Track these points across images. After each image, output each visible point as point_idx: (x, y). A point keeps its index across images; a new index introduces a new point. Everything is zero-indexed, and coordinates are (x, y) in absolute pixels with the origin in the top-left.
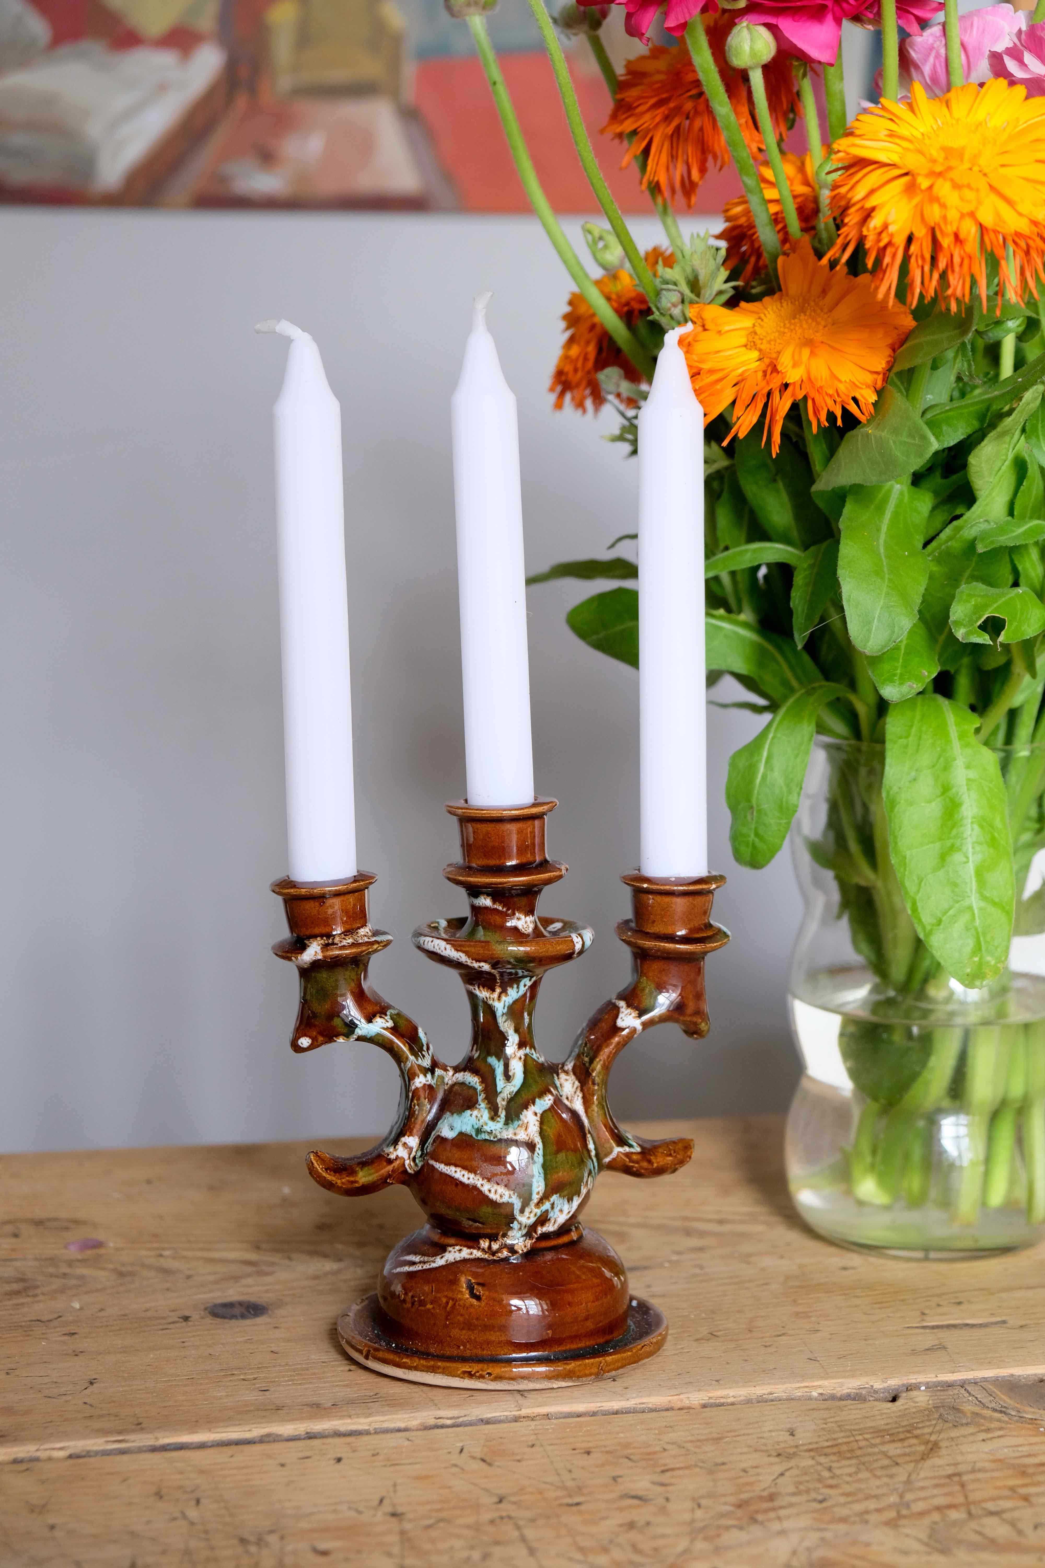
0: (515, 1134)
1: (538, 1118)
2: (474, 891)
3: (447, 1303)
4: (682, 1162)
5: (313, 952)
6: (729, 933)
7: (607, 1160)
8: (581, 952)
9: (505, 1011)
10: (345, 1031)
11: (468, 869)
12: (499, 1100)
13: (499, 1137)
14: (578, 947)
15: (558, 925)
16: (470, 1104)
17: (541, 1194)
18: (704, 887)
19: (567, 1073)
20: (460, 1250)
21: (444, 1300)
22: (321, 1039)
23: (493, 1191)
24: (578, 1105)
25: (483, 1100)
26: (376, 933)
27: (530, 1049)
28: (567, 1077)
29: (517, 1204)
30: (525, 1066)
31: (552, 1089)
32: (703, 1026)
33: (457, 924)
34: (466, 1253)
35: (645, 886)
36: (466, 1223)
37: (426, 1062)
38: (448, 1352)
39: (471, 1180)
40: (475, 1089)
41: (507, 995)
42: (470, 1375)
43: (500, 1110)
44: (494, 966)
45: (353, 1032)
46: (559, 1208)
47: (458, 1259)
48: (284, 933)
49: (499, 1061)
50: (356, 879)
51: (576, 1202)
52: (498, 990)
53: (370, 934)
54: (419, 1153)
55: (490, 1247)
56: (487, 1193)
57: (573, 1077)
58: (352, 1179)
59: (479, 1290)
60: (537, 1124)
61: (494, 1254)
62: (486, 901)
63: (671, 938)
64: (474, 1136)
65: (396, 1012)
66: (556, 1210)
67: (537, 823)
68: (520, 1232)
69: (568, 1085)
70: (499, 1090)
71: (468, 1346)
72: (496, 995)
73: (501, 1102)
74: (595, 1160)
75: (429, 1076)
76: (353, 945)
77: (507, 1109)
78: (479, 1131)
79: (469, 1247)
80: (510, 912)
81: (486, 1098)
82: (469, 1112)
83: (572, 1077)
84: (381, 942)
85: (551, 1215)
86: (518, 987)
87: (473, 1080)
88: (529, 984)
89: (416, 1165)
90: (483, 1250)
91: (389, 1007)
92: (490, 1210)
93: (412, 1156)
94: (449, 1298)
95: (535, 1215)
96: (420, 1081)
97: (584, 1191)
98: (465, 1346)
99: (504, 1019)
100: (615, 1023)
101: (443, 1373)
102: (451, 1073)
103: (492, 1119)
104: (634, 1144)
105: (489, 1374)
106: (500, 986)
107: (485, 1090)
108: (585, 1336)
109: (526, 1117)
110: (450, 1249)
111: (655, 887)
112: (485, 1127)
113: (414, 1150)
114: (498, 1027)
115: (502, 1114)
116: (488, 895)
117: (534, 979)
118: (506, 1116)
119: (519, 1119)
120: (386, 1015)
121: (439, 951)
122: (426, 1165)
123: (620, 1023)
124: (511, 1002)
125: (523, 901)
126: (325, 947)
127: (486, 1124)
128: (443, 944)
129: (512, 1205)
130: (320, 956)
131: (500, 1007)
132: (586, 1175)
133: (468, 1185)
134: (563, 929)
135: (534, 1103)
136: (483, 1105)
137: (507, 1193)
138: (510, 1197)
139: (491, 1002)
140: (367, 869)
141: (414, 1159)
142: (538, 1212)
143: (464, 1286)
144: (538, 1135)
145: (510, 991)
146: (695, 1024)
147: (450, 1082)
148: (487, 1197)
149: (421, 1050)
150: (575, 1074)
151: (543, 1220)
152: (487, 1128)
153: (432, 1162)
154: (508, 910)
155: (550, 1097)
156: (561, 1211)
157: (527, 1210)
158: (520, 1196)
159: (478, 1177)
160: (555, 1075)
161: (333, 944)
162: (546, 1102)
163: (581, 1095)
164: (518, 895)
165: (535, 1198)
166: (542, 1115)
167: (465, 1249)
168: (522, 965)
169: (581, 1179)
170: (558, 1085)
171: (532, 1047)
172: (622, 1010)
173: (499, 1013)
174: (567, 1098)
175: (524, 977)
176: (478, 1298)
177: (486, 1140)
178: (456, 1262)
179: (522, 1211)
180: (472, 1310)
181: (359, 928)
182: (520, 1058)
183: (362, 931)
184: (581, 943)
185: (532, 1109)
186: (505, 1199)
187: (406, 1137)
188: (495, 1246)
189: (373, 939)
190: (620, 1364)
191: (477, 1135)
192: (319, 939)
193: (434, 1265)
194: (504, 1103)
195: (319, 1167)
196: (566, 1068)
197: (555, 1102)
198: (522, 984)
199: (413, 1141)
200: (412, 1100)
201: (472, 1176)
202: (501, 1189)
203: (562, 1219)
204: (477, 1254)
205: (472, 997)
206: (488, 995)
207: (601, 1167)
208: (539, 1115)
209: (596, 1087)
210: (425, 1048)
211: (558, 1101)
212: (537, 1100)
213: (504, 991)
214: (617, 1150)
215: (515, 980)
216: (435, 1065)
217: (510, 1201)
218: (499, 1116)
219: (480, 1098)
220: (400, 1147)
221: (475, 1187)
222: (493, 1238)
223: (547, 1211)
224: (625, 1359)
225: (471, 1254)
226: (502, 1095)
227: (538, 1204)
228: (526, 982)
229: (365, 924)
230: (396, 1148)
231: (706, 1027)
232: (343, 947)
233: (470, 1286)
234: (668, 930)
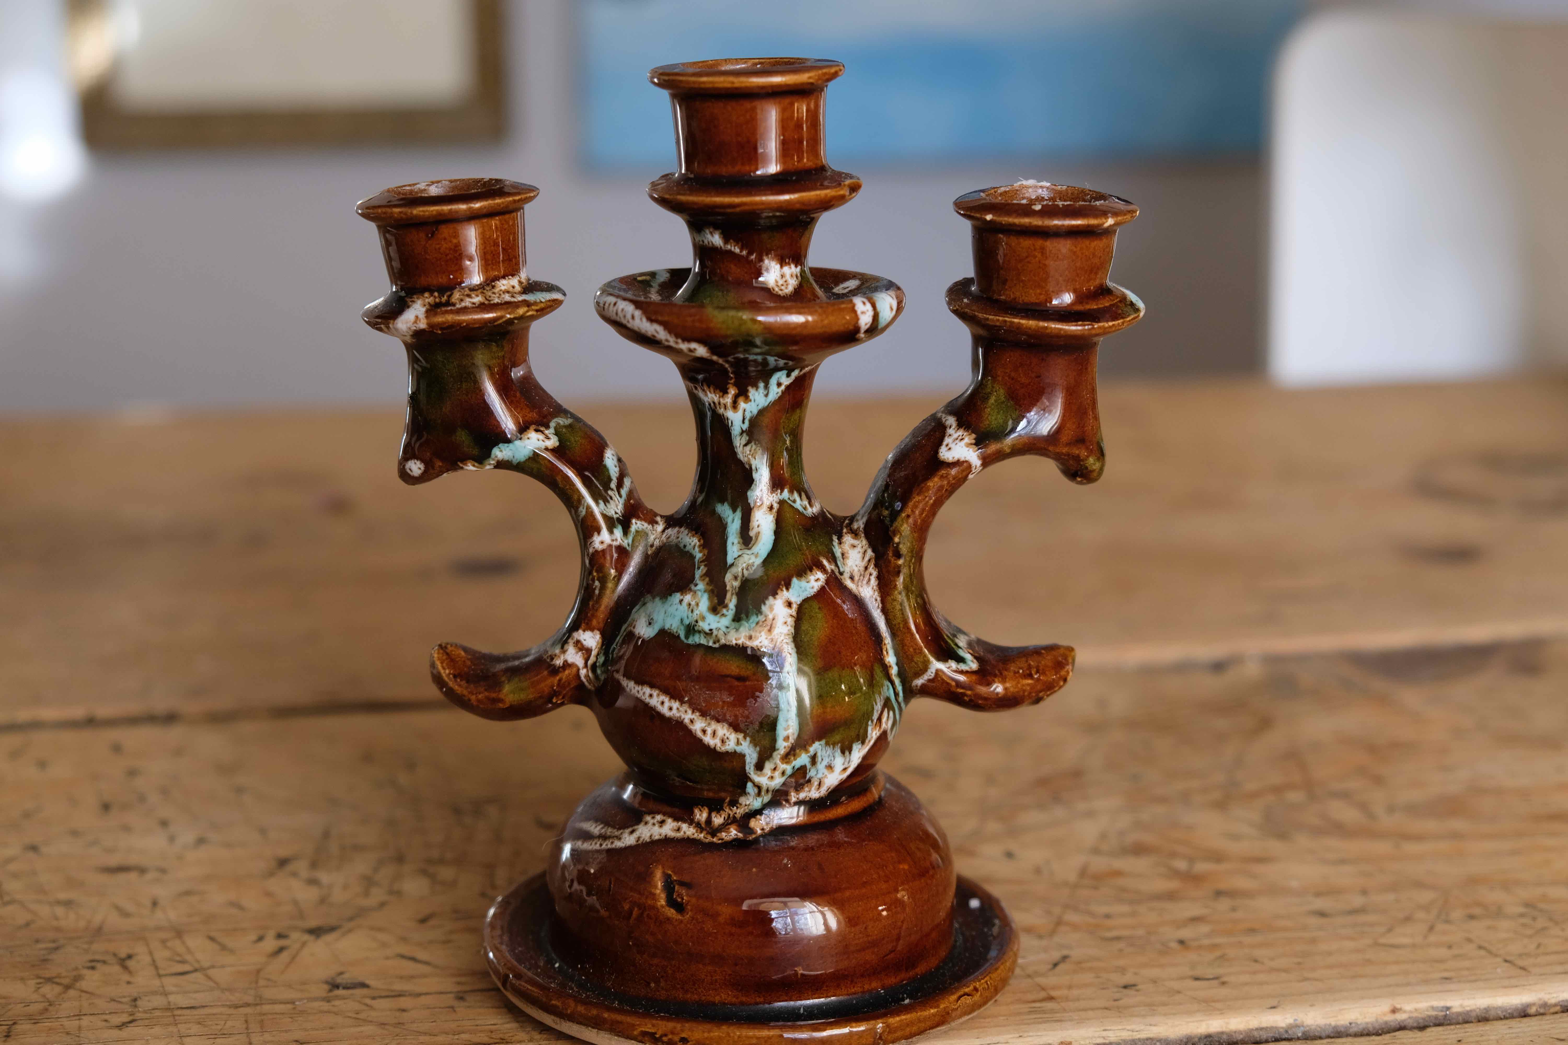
0: (750, 638)
1: (793, 611)
2: (697, 219)
3: (630, 911)
4: (1050, 688)
5: (413, 317)
6: (1141, 305)
7: (919, 682)
8: (874, 329)
9: (746, 426)
10: (476, 452)
11: (692, 182)
12: (728, 577)
13: (723, 641)
14: (865, 320)
16: (681, 582)
17: (792, 740)
19: (855, 534)
20: (662, 823)
21: (626, 906)
22: (439, 463)
23: (709, 731)
24: (868, 592)
25: (702, 577)
26: (530, 287)
27: (791, 492)
28: (855, 542)
29: (751, 754)
30: (779, 521)
31: (825, 562)
32: (1092, 462)
34: (669, 828)
35: (989, 217)
36: (674, 780)
37: (614, 509)
39: (674, 711)
40: (692, 557)
41: (747, 399)
43: (728, 595)
45: (488, 455)
46: (825, 763)
47: (657, 837)
49: (734, 511)
51: (858, 754)
52: (732, 391)
53: (518, 288)
54: (602, 659)
55: (709, 821)
56: (700, 734)
57: (864, 542)
58: (494, 695)
59: (681, 895)
60: (791, 621)
61: (714, 832)
62: (716, 239)
63: (1046, 311)
64: (682, 636)
65: (568, 421)
66: (821, 766)
68: (760, 800)
69: (854, 555)
70: (730, 560)
71: (662, 984)
72: (728, 399)
73: (731, 583)
74: (897, 681)
75: (618, 532)
76: (483, 307)
77: (742, 592)
78: (691, 630)
79: (676, 819)
80: (753, 257)
81: (706, 574)
82: (677, 596)
83: (862, 543)
84: (535, 303)
85: (812, 773)
86: (766, 387)
87: (692, 542)
88: (786, 381)
89: (597, 677)
90: (698, 825)
91: (554, 413)
92: (705, 762)
93: (590, 662)
94: (633, 904)
95: (783, 773)
96: (604, 539)
97: (873, 734)
98: (657, 982)
99: (744, 441)
100: (937, 453)
102: (660, 527)
103: (714, 610)
104: (968, 657)
106: (736, 385)
107: (707, 560)
108: (862, 976)
109: (771, 608)
110: (648, 818)
111: (1005, 220)
112: (701, 623)
113: (594, 653)
114: (735, 454)
115: (732, 602)
116: (717, 226)
117: (795, 374)
118: (737, 607)
119: (759, 612)
120: (548, 427)
121: (624, 322)
122: (610, 680)
123: (945, 454)
124: (755, 412)
125: (780, 239)
126: (432, 310)
127: (703, 618)
129: (741, 757)
130: (424, 324)
131: (737, 419)
132: (878, 707)
133: (670, 719)
135: (788, 586)
136: (701, 586)
137: (732, 737)
138: (738, 743)
139: (721, 411)
141: (594, 667)
142: (789, 769)
143: (660, 884)
144: (789, 640)
145: (752, 392)
146: (1077, 459)
147: (657, 543)
148: (701, 741)
149: (607, 487)
150: (867, 537)
151: (798, 780)
152: (704, 626)
153: (618, 675)
154: (750, 253)
155: (819, 575)
156: (830, 767)
157: (768, 766)
158: (754, 743)
159: (685, 707)
160: (835, 538)
161: (448, 303)
162: (814, 582)
163: (875, 573)
164: (771, 228)
165: (783, 746)
166: (800, 607)
167: (669, 821)
168: (778, 349)
169: (868, 715)
170: (838, 553)
171: (799, 488)
172: (950, 431)
173: (736, 430)
174: (852, 578)
175: (777, 369)
176: (679, 907)
177: (700, 646)
178: (653, 843)
179: (759, 767)
180: (669, 927)
181: (497, 278)
182: (771, 508)
183: (503, 284)
184: (870, 313)
185: (784, 595)
186: (731, 746)
187: (580, 631)
188: (717, 820)
190: (914, 1029)
191: (687, 637)
192: (427, 295)
193: (618, 844)
194: (737, 582)
195: (448, 669)
196: (855, 526)
197: (827, 582)
198: (773, 381)
199: (591, 639)
200: (589, 571)
201: (676, 705)
202: (723, 730)
203: (833, 779)
204: (688, 830)
205: (695, 400)
206: (716, 399)
207: (910, 693)
208: (795, 606)
209: (901, 562)
210: (613, 485)
211: (834, 581)
212: (795, 581)
213: (743, 393)
214: (936, 665)
215: (766, 374)
216: (631, 512)
217: (739, 749)
218: (726, 606)
219: (698, 573)
220: (570, 648)
221: (680, 724)
222: (715, 806)
223: (803, 768)
224: (925, 1019)
225: (678, 830)
226: (733, 570)
227: (787, 757)
228: (781, 381)
229: (513, 272)
230: (564, 651)
231: (1096, 466)
232: (464, 310)
233: (669, 887)
234: (1031, 296)
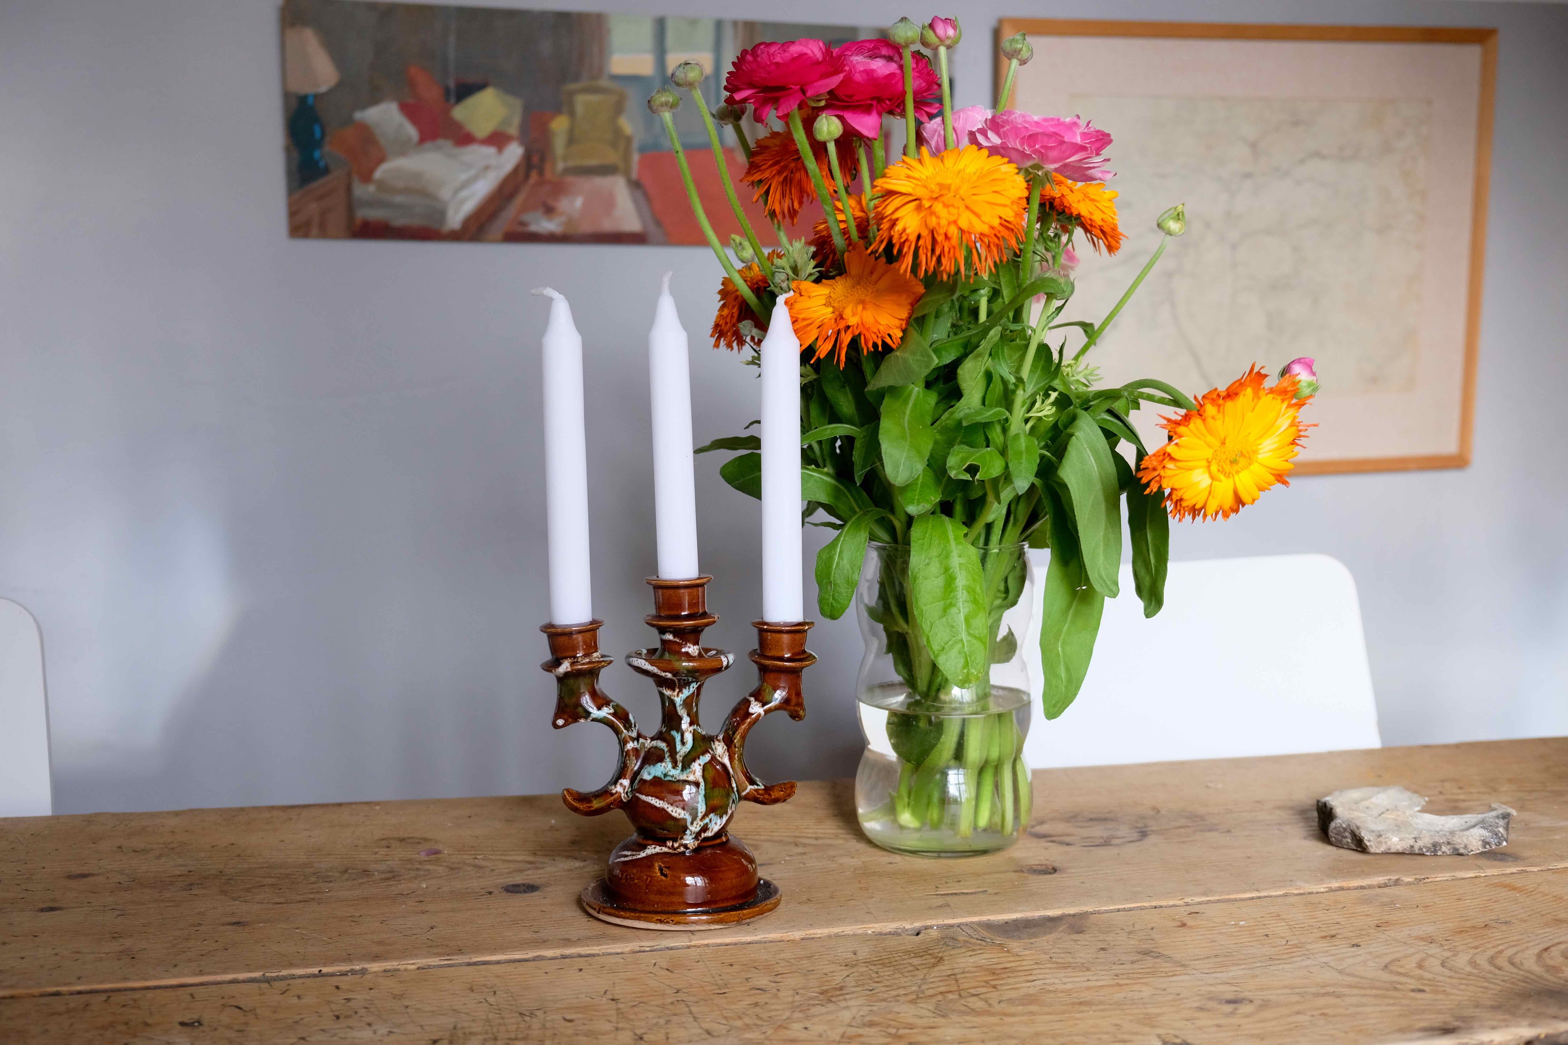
0: (687, 778)
1: (702, 767)
2: (662, 630)
3: (647, 879)
4: (789, 795)
5: (565, 667)
6: (816, 656)
7: (744, 794)
8: (727, 667)
9: (681, 703)
10: (584, 714)
11: (659, 617)
12: (678, 756)
13: (678, 779)
14: (725, 664)
15: (714, 652)
16: (661, 759)
17: (703, 813)
18: (801, 628)
19: (719, 741)
20: (655, 848)
21: (645, 877)
22: (570, 720)
23: (674, 811)
24: (726, 761)
25: (668, 757)
26: (603, 656)
28: (719, 744)
29: (689, 819)
30: (694, 736)
31: (710, 751)
32: (801, 710)
33: (652, 652)
34: (658, 849)
35: (765, 627)
36: (659, 831)
37: (634, 735)
38: (647, 908)
39: (660, 805)
40: (663, 750)
41: (682, 693)
42: (661, 921)
43: (678, 763)
44: (674, 675)
45: (589, 716)
47: (654, 853)
48: (548, 656)
49: (678, 734)
50: (591, 623)
51: (725, 818)
52: (677, 690)
53: (600, 657)
54: (630, 789)
55: (673, 845)
56: (671, 812)
58: (589, 806)
59: (666, 871)
60: (701, 771)
61: (675, 850)
62: (669, 637)
63: (782, 659)
64: (663, 778)
65: (616, 705)
66: (713, 823)
67: (700, 589)
68: (691, 837)
69: (720, 748)
70: (678, 750)
71: (660, 905)
72: (676, 693)
73: (679, 758)
74: (736, 794)
75: (636, 742)
76: (589, 663)
77: (683, 762)
78: (666, 775)
79: (660, 846)
80: (684, 643)
81: (670, 756)
82: (660, 764)
83: (722, 744)
84: (606, 661)
85: (709, 826)
86: (689, 689)
87: (662, 745)
88: (696, 686)
89: (628, 797)
90: (669, 847)
91: (611, 701)
92: (672, 823)
93: (625, 792)
94: (648, 876)
95: (700, 826)
96: (630, 745)
97: (730, 812)
98: (658, 904)
99: (680, 708)
100: (748, 710)
101: (644, 920)
102: (649, 741)
103: (674, 768)
104: (760, 785)
105: (672, 921)
106: (678, 688)
107: (669, 751)
108: (731, 899)
109: (694, 767)
110: (649, 848)
111: (771, 628)
112: (669, 773)
113: (627, 788)
114: (677, 713)
115: (680, 765)
116: (671, 632)
117: (699, 683)
118: (682, 767)
119: (690, 768)
120: (609, 706)
121: (641, 666)
122: (634, 797)
123: (751, 710)
124: (685, 698)
125: (692, 637)
126: (572, 664)
127: (670, 771)
128: (643, 662)
129: (686, 820)
130: (569, 669)
131: (678, 700)
132: (731, 802)
133: (659, 808)
134: (717, 654)
135: (699, 759)
136: (668, 760)
137: (683, 812)
138: (685, 816)
139: (673, 698)
140: (598, 618)
141: (627, 793)
142: (702, 824)
143: (657, 869)
144: (701, 778)
145: (684, 690)
146: (797, 711)
147: (648, 747)
148: (671, 815)
149: (631, 727)
150: (724, 742)
151: (705, 829)
152: (671, 773)
153: (637, 795)
154: (683, 641)
155: (709, 755)
156: (716, 824)
157: (695, 823)
158: (690, 814)
159: (664, 803)
160: (712, 743)
161: (577, 662)
162: (707, 758)
163: (727, 755)
164: (689, 633)
165: (700, 815)
166: (704, 766)
167: (657, 847)
168: (691, 675)
169: (728, 805)
170: (714, 749)
171: (698, 725)
172: (752, 703)
173: (678, 705)
174: (719, 757)
175: (693, 682)
176: (666, 876)
177: (670, 781)
178: (652, 855)
179: (692, 823)
180: (662, 883)
181: (593, 653)
182: (690, 732)
183: (595, 655)
184: (727, 661)
185: (698, 762)
186: (682, 816)
187: (622, 780)
188: (676, 845)
189: (602, 659)
190: (752, 915)
192: (568, 660)
193: (639, 857)
194: (681, 758)
195: (569, 798)
196: (719, 738)
197: (712, 758)
198: (691, 686)
199: (626, 782)
200: (625, 758)
201: (661, 802)
202: (679, 810)
203: (716, 828)
204: (665, 849)
205: (662, 695)
206: (671, 694)
207: (740, 798)
209: (737, 750)
210: (633, 726)
211: (713, 758)
212: (701, 757)
213: (681, 691)
214: (750, 788)
215: (687, 684)
216: (639, 736)
217: (685, 818)
218: (678, 767)
219: (666, 756)
220: (618, 786)
221: (663, 809)
222: (675, 840)
223: (707, 824)
224: (756, 912)
225: (661, 850)
226: (679, 754)
227: (701, 820)
228: (694, 686)
229: (596, 651)
230: (615, 787)
231: (803, 714)
232: (583, 664)
233: (661, 870)
234: (779, 654)
